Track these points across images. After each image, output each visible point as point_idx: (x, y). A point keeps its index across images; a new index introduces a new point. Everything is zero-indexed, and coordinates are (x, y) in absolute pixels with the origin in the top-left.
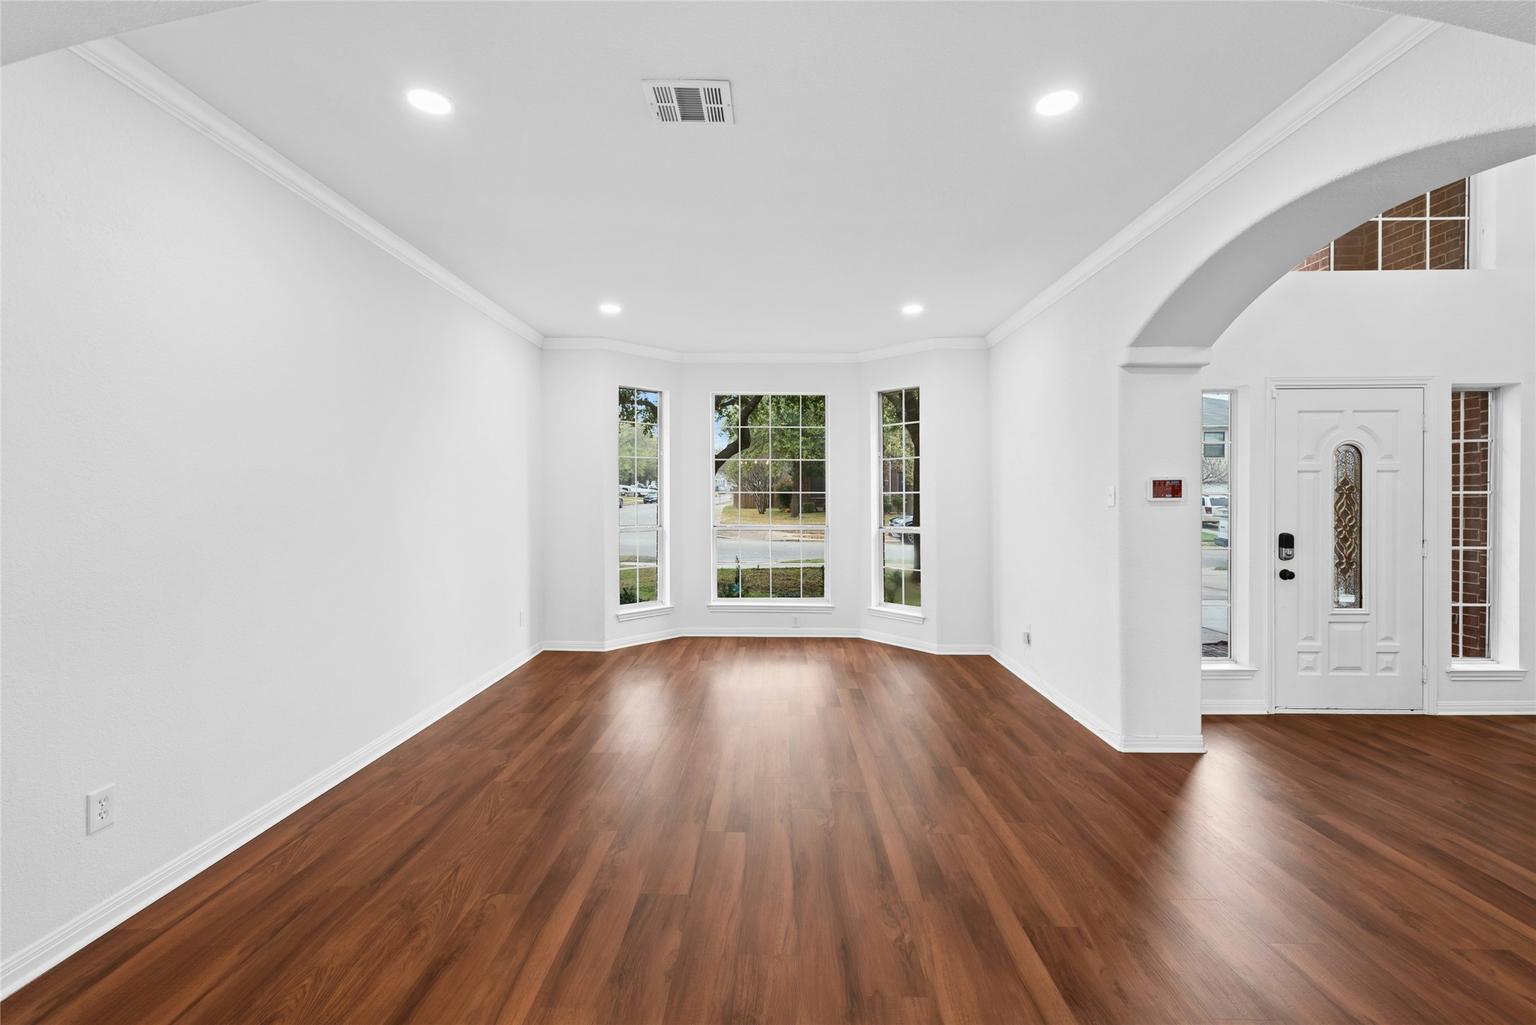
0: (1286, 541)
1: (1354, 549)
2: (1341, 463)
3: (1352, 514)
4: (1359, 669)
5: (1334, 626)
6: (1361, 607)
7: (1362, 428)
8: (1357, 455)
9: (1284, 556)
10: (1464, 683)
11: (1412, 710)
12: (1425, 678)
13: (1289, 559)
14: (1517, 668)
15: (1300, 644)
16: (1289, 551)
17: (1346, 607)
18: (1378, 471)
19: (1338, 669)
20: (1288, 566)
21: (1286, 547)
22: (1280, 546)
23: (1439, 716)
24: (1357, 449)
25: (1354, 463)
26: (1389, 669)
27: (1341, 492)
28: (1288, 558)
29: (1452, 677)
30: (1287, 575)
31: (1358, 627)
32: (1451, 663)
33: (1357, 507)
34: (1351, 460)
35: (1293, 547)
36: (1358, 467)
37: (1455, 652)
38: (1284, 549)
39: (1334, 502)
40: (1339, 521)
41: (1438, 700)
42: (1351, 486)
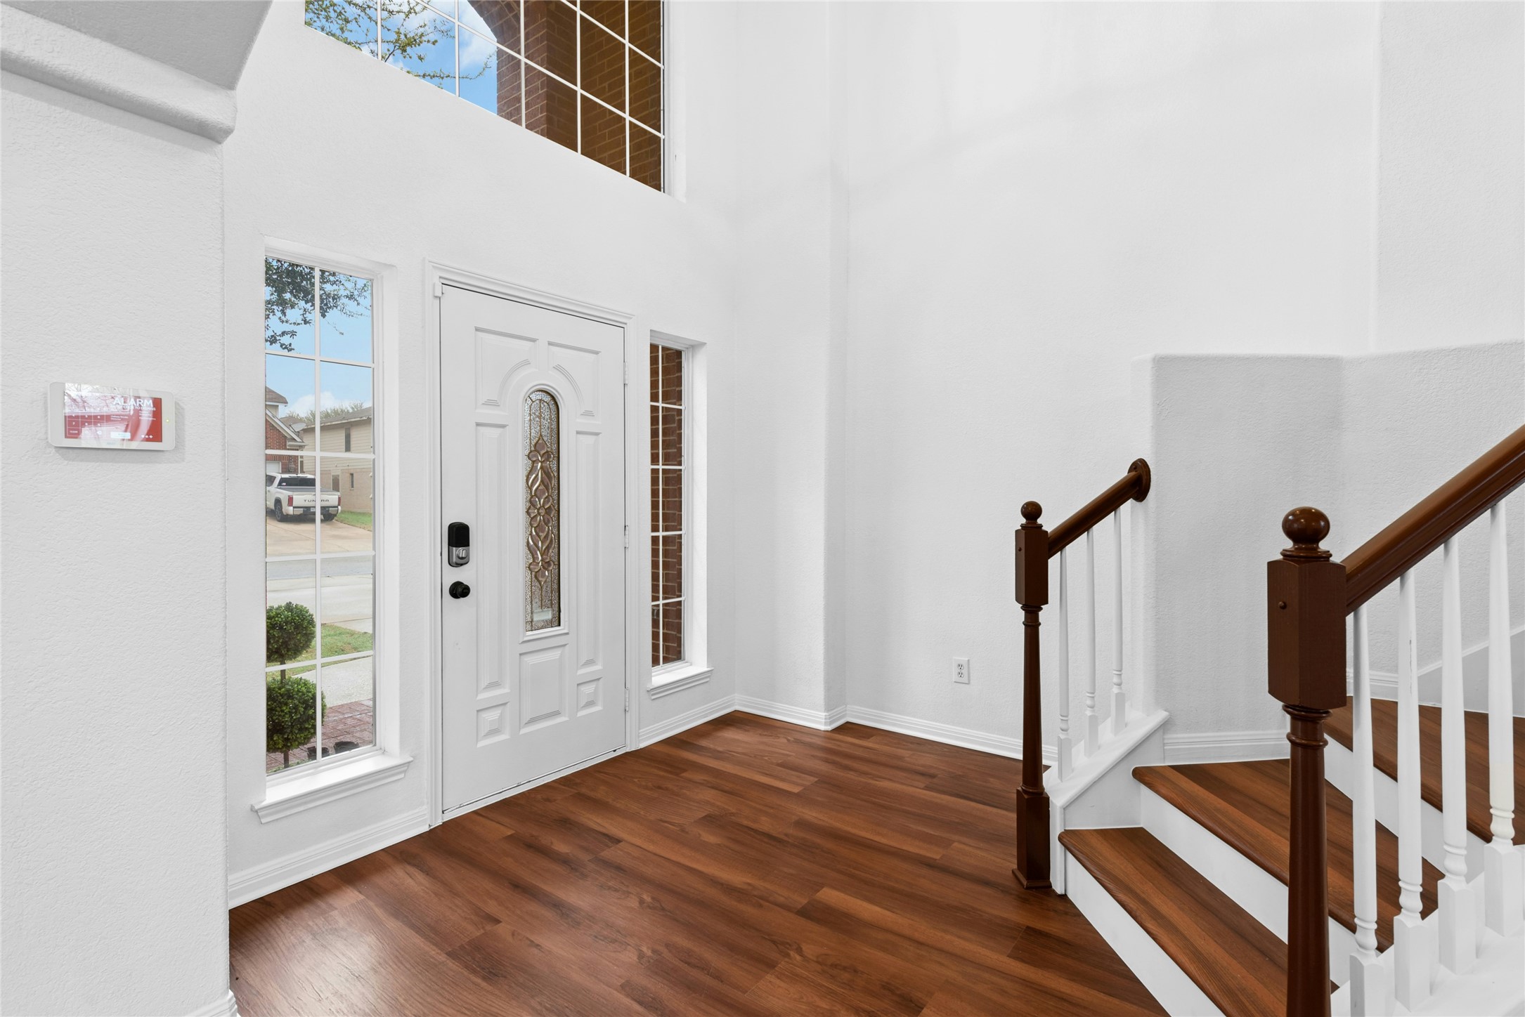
0: (459, 535)
1: (551, 541)
2: (535, 416)
3: (548, 492)
4: (556, 714)
5: (527, 659)
6: (559, 625)
7: (558, 368)
8: (553, 407)
9: (454, 560)
10: (663, 699)
11: (615, 751)
12: (627, 704)
13: (462, 565)
14: (706, 669)
15: (481, 696)
16: (461, 551)
17: (542, 628)
18: (578, 433)
19: (532, 721)
20: (462, 575)
21: (458, 545)
22: (450, 544)
23: (641, 749)
24: (553, 398)
25: (551, 419)
26: (590, 704)
27: (534, 459)
28: (461, 562)
29: (653, 695)
30: (460, 591)
31: (555, 654)
32: (651, 676)
33: (554, 482)
34: (546, 414)
35: (468, 545)
36: (554, 426)
37: (655, 661)
38: (454, 548)
39: (526, 473)
40: (532, 503)
41: (639, 729)
42: (547, 452)
